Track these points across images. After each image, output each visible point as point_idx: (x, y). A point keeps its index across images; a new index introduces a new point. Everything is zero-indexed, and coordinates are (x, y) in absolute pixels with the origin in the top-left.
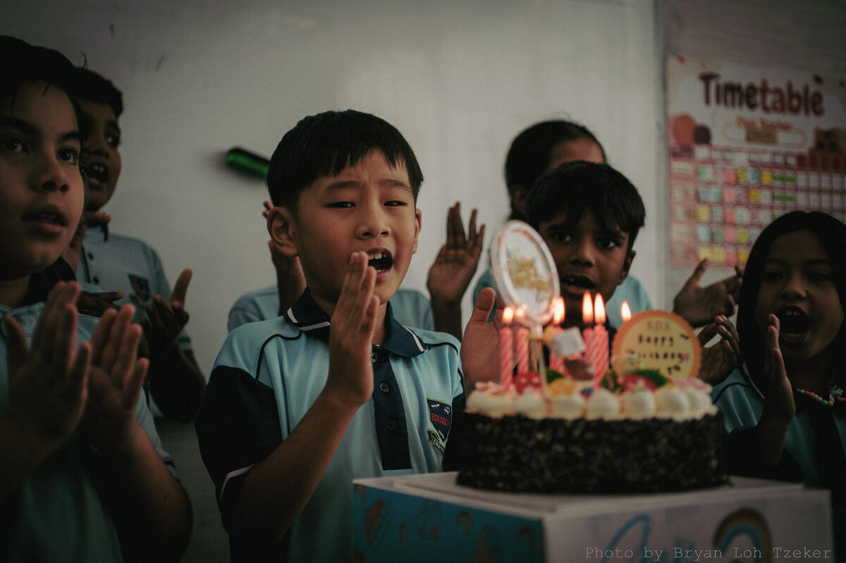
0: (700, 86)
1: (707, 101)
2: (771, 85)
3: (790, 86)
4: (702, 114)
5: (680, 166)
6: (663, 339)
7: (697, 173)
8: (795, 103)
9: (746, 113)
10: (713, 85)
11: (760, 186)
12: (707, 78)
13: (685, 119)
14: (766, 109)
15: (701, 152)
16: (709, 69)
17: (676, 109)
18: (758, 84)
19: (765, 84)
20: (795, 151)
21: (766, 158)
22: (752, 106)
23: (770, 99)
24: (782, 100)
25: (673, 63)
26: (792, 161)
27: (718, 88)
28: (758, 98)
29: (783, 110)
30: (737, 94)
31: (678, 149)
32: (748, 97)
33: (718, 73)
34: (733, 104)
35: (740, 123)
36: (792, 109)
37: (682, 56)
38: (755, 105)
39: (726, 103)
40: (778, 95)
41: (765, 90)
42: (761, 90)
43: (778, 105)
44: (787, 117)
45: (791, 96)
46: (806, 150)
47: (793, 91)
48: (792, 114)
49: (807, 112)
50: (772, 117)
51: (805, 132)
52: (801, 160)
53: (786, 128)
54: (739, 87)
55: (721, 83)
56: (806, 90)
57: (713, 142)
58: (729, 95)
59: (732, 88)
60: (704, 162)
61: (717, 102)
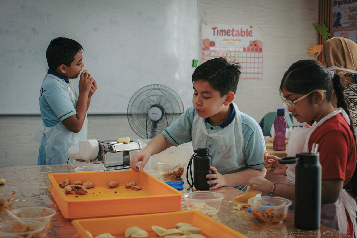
0: (213, 30)
1: (214, 35)
2: (235, 29)
3: (241, 29)
4: (212, 39)
7: (210, 53)
8: (243, 34)
9: (226, 37)
10: (216, 30)
11: (230, 57)
12: (214, 29)
13: (207, 40)
14: (233, 36)
15: (212, 48)
16: (215, 26)
17: (204, 37)
18: (231, 29)
19: (233, 29)
20: (243, 47)
21: (233, 49)
22: (229, 35)
23: (235, 33)
24: (239, 33)
25: (203, 25)
26: (242, 50)
28: (231, 33)
29: (239, 36)
30: (224, 32)
31: (204, 48)
32: (227, 33)
33: (217, 27)
34: (222, 35)
35: (225, 40)
36: (242, 35)
37: (206, 23)
38: (230, 35)
39: (220, 35)
40: (237, 32)
41: (233, 31)
42: (232, 31)
43: (237, 35)
44: (240, 38)
45: (242, 32)
46: (246, 47)
47: (243, 30)
48: (242, 37)
49: (247, 36)
50: (235, 38)
51: (246, 41)
52: (244, 49)
53: (240, 41)
54: (225, 31)
55: (219, 30)
56: (247, 30)
57: (216, 46)
58: (221, 33)
59: (222, 31)
60: (213, 51)
61: (218, 35)
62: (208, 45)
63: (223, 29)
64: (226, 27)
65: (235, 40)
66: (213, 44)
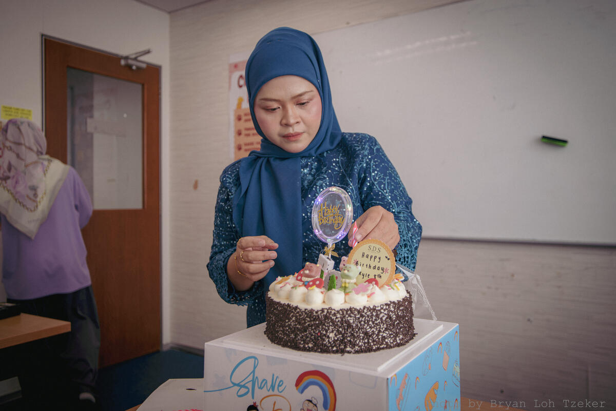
6: (375, 257)
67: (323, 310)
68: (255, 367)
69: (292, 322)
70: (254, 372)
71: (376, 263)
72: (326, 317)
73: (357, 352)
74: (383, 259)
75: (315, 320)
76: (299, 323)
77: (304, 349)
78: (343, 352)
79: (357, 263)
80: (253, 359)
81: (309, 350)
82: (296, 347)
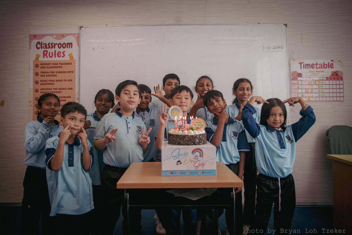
0: (300, 65)
1: (301, 68)
2: (318, 63)
3: (324, 63)
4: (299, 71)
5: (293, 82)
7: (298, 82)
8: (325, 66)
9: (311, 69)
10: (302, 65)
11: (315, 84)
12: (301, 63)
13: (295, 72)
14: (317, 68)
15: (299, 78)
17: (293, 70)
19: (317, 63)
20: (326, 76)
21: (318, 79)
23: (318, 66)
24: (322, 66)
25: (292, 61)
26: (325, 79)
27: (304, 65)
28: (315, 66)
29: (322, 68)
30: (309, 66)
31: (293, 78)
32: (312, 66)
33: (303, 62)
34: (308, 68)
35: (310, 72)
36: (324, 68)
37: (294, 59)
38: (314, 67)
39: (306, 68)
40: (320, 65)
41: (317, 64)
42: (315, 64)
43: (320, 67)
44: (323, 69)
45: (324, 65)
46: (328, 76)
47: (325, 64)
48: (325, 69)
49: (329, 68)
50: (319, 70)
51: (328, 72)
52: (327, 78)
53: (323, 72)
54: (310, 64)
55: (305, 64)
56: (329, 63)
57: (302, 76)
58: (307, 66)
59: (308, 65)
60: (300, 80)
61: (304, 68)
62: (296, 76)
63: (308, 64)
64: (310, 62)
65: (319, 72)
66: (300, 75)
67: (195, 135)
68: (179, 151)
69: (187, 139)
70: (179, 152)
71: (200, 124)
72: (196, 136)
73: (202, 144)
74: (202, 123)
75: (193, 137)
76: (189, 139)
77: (191, 145)
78: (200, 144)
79: (195, 125)
80: (178, 149)
81: (192, 145)
82: (189, 145)
